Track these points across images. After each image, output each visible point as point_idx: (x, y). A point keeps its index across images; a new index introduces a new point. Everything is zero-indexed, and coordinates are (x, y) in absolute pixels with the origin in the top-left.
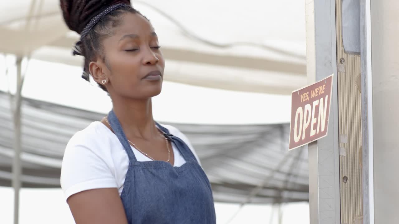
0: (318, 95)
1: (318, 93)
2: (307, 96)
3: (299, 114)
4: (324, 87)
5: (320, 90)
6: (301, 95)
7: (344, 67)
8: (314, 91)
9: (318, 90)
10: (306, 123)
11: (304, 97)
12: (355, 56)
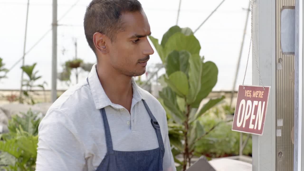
0: (258, 97)
1: (258, 95)
2: (250, 94)
3: (242, 105)
4: (263, 93)
5: (260, 94)
6: (246, 91)
7: (282, 65)
8: (255, 92)
9: (258, 93)
10: (247, 115)
11: (248, 93)
12: (291, 55)
